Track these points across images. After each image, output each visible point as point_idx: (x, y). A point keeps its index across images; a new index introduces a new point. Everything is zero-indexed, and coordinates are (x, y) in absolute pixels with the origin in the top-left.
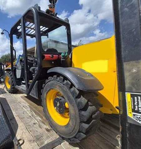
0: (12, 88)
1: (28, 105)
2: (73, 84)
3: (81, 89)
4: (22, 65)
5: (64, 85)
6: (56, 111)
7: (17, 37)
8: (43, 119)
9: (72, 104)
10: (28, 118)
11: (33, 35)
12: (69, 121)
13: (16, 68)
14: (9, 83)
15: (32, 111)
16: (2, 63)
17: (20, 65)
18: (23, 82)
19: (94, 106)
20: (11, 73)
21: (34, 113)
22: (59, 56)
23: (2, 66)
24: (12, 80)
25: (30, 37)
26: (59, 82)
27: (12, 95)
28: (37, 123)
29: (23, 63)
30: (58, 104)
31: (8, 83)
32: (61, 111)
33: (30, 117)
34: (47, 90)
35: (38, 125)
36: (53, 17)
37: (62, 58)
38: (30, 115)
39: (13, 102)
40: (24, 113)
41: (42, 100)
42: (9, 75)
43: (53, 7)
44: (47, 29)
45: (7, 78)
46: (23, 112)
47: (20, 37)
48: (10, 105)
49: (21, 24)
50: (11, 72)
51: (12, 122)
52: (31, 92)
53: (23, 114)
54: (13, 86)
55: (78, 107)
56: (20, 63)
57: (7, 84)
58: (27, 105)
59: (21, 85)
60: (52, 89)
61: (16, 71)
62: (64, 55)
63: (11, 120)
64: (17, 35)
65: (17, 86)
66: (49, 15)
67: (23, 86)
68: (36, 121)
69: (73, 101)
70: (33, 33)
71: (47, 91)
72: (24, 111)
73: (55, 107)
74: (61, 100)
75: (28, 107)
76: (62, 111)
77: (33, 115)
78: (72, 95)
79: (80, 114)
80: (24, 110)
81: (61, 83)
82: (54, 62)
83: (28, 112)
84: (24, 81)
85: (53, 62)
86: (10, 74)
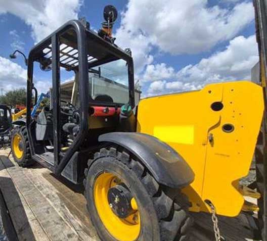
0: (25, 157)
1: (57, 193)
2: (148, 169)
3: (166, 184)
4: (48, 117)
5: (130, 169)
6: (112, 210)
7: (42, 66)
8: (85, 223)
9: (147, 207)
10: (57, 224)
11: (70, 66)
12: (139, 237)
13: (37, 122)
14: (20, 147)
15: (65, 206)
16: (8, 106)
17: (45, 117)
18: (48, 147)
19: (182, 210)
20: (26, 129)
21: (67, 209)
22: (116, 109)
23: (8, 111)
24: (27, 142)
25: (64, 69)
26: (120, 162)
27: (25, 170)
28: (74, 234)
29: (51, 114)
30: (117, 200)
31: (18, 147)
32: (122, 214)
33: (61, 219)
34: (96, 173)
35: (77, 239)
36: (109, 43)
37: (122, 115)
38: (60, 214)
39: (26, 187)
40: (48, 212)
41: (86, 188)
42: (20, 132)
43: (110, 28)
44: (95, 59)
45: (15, 138)
46: (46, 210)
47: (47, 68)
48: (20, 195)
49: (50, 46)
50: (26, 127)
51: (22, 237)
52: (64, 170)
53: (47, 214)
54: (28, 154)
55: (157, 214)
56: (45, 113)
57: (15, 148)
58: (54, 193)
59: (44, 152)
60: (107, 172)
61: (36, 127)
62: (126, 109)
63: (21, 230)
64: (41, 64)
65: (37, 155)
66: (103, 39)
67: (47, 155)
68: (72, 229)
69: (149, 202)
70: (70, 63)
71: (96, 175)
72: (49, 206)
73: (111, 204)
74: (122, 192)
75: (56, 196)
76: (123, 212)
77: (66, 217)
78: (147, 190)
79: (160, 227)
80: (49, 204)
81: (125, 164)
82: (108, 119)
83: (57, 208)
84: (49, 145)
85: (106, 120)
86: (23, 130)
